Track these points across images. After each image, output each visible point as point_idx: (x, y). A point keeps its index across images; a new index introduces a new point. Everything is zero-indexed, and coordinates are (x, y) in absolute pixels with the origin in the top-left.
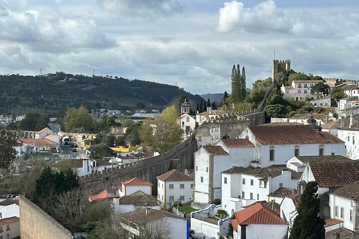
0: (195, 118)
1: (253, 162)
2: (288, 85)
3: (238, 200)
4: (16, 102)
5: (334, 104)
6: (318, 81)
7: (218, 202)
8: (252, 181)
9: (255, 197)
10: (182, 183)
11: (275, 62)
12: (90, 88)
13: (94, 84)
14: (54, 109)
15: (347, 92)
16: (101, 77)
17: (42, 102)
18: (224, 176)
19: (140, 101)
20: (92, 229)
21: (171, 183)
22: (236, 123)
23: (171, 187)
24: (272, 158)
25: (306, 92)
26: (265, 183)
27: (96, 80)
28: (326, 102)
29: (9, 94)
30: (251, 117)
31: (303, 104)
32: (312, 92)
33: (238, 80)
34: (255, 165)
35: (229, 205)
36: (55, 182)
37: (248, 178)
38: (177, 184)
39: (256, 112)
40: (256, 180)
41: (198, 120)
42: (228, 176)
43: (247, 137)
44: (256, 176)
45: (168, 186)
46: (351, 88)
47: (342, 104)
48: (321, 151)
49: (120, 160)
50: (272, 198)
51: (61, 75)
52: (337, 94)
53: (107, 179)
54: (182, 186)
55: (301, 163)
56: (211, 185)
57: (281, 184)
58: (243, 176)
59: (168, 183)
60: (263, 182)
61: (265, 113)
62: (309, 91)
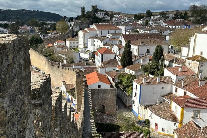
0: (70, 23)
1: (96, 35)
2: (97, 13)
3: (93, 47)
4: (11, 18)
5: (111, 19)
6: (106, 12)
7: (87, 48)
8: (97, 41)
9: (98, 46)
10: (74, 42)
11: (92, 6)
12: (32, 14)
13: (34, 13)
14: (22, 20)
15: (114, 15)
16: (36, 11)
17: (19, 18)
18: (88, 39)
19: (48, 18)
20: (50, 56)
21: (71, 42)
22: (83, 24)
23: (71, 43)
24: (101, 34)
25: (102, 15)
26: (102, 42)
27: (34, 12)
28: (109, 18)
29: (8, 15)
30: (88, 22)
31: (102, 19)
32: (104, 15)
33: (83, 11)
34: (97, 36)
35: (91, 48)
36: (36, 41)
37: (96, 40)
38: (72, 42)
39: (89, 21)
40: (99, 41)
41: (71, 23)
42: (90, 40)
43: (94, 28)
44: (99, 39)
45: (70, 43)
46: (116, 14)
47: (114, 19)
48: (115, 32)
49: (50, 35)
50: (104, 46)
51: (24, 10)
52: (112, 16)
53: (50, 40)
54: (74, 43)
55: (111, 36)
56: (84, 42)
57: (106, 42)
58: (94, 40)
59: (70, 42)
60: (101, 41)
61: (92, 21)
62: (103, 15)
